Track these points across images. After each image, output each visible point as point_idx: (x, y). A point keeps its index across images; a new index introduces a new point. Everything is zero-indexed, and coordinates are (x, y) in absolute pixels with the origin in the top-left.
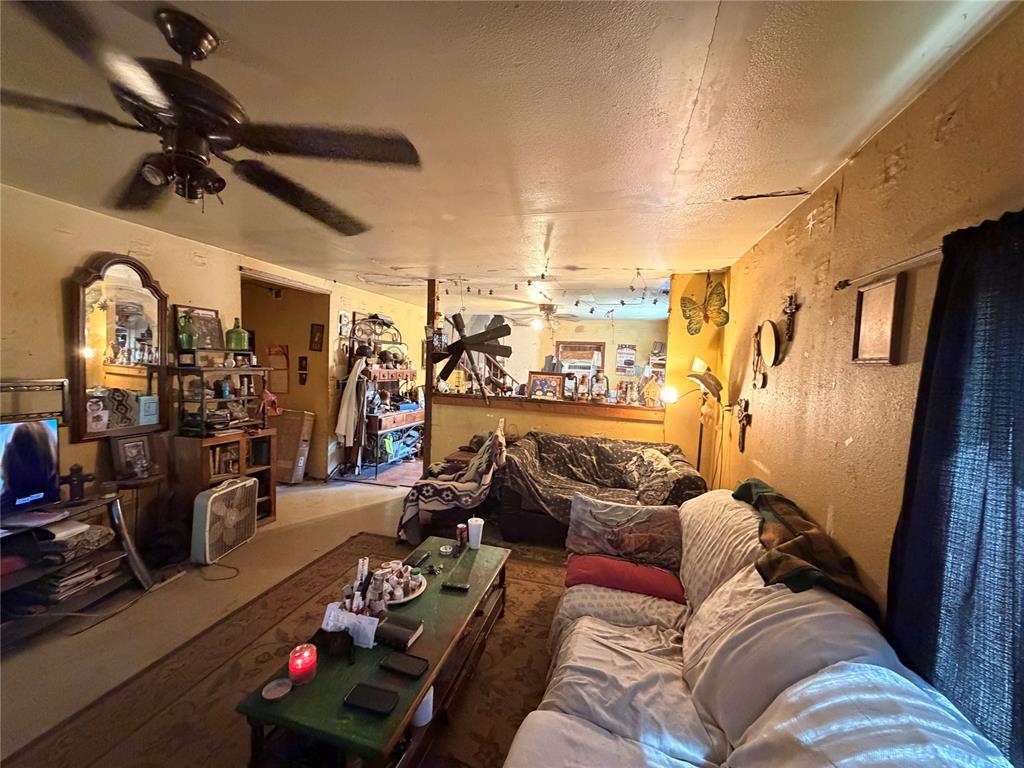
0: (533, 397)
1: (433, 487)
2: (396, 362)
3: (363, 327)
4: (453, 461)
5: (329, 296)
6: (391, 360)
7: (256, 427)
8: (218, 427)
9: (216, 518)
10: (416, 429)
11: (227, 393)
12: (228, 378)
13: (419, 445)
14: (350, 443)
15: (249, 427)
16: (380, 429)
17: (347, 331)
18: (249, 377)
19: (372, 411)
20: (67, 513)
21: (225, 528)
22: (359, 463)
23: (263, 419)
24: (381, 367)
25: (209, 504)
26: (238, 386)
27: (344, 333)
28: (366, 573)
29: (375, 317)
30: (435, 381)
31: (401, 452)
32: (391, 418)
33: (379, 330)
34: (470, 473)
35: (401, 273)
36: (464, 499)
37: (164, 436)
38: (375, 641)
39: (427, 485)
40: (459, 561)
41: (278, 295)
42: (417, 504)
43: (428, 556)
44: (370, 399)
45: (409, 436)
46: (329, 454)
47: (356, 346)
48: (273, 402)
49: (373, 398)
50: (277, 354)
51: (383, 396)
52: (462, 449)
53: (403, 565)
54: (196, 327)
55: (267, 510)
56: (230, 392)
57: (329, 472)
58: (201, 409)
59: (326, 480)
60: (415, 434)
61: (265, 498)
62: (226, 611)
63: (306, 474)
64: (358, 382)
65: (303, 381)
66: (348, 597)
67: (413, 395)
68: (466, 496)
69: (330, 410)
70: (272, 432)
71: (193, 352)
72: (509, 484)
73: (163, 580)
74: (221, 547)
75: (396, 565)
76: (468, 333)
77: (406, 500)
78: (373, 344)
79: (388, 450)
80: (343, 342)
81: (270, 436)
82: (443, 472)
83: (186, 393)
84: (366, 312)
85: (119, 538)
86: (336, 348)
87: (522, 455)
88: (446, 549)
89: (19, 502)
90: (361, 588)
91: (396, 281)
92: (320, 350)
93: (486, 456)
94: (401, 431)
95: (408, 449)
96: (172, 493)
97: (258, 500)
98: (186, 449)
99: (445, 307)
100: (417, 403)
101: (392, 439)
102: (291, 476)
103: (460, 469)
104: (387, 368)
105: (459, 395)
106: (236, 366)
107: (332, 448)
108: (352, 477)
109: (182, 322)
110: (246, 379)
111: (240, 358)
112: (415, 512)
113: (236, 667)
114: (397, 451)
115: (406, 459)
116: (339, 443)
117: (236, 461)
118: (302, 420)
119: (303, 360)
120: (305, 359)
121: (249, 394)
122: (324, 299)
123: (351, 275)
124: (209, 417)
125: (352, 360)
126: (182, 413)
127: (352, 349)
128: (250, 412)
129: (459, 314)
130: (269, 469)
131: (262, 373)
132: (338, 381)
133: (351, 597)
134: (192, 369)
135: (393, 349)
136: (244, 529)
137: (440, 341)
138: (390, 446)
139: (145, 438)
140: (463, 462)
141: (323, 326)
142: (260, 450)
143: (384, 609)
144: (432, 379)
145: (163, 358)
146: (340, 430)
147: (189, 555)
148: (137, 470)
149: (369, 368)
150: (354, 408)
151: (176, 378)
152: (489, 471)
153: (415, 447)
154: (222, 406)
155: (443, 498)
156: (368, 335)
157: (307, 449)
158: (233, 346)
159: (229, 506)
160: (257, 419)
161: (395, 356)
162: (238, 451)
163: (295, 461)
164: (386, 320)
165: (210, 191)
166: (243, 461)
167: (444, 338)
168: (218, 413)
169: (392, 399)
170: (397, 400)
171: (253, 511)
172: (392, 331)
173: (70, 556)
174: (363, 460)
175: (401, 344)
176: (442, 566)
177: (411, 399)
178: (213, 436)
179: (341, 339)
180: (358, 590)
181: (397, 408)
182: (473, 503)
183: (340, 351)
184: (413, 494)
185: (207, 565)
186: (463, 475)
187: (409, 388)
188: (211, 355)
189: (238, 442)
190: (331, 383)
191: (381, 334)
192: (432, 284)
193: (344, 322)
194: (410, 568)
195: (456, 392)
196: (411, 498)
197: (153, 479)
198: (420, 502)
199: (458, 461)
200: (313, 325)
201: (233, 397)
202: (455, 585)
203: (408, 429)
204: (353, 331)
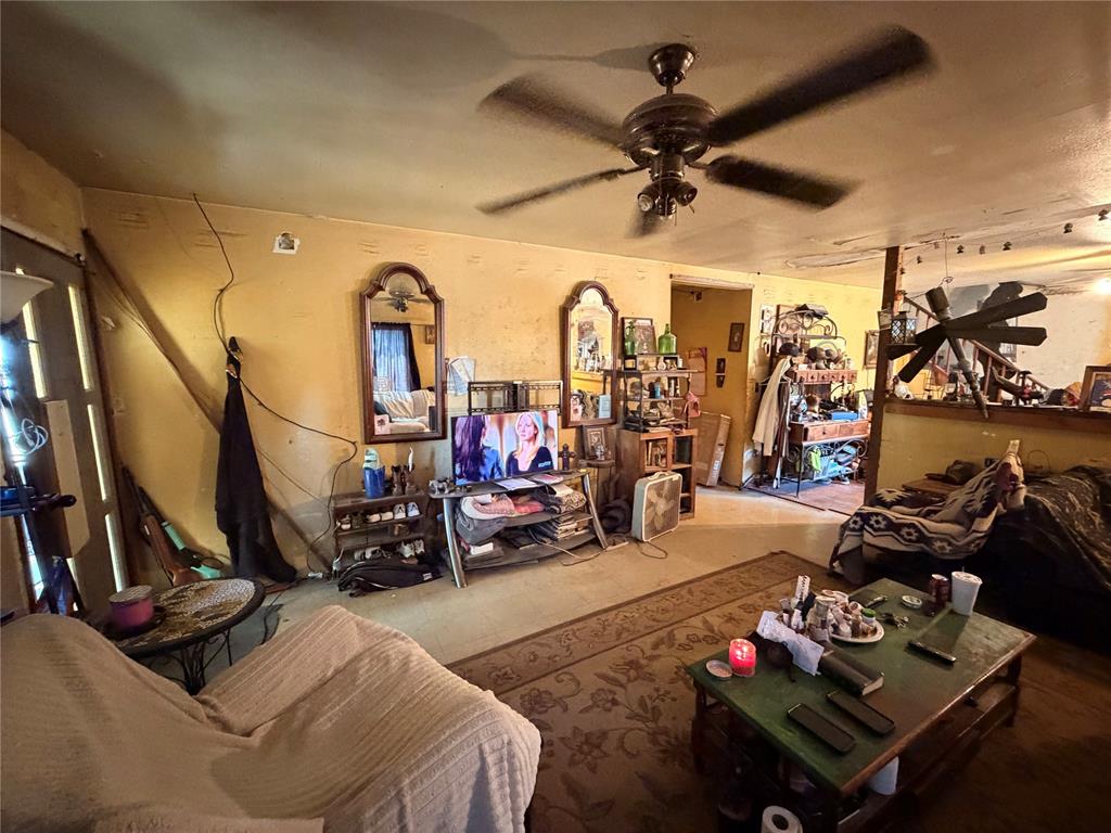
0: (1093, 409)
1: (885, 518)
2: (829, 361)
3: (788, 321)
4: (916, 491)
5: (751, 291)
6: (823, 359)
7: (680, 426)
8: (652, 423)
9: (651, 504)
10: (853, 444)
11: (659, 394)
12: (658, 380)
13: (856, 465)
14: (768, 452)
15: (674, 425)
16: (805, 439)
17: (769, 328)
18: (675, 378)
19: (795, 418)
20: (561, 479)
21: (656, 514)
22: (778, 475)
23: (687, 420)
24: (810, 367)
25: (645, 490)
26: (667, 388)
27: (765, 330)
28: (806, 593)
29: (804, 307)
30: (891, 383)
31: (830, 470)
32: (820, 429)
33: (807, 323)
34: (951, 510)
35: (847, 247)
36: (938, 544)
37: (614, 427)
38: (818, 670)
39: (877, 514)
40: (935, 621)
41: (699, 298)
42: (862, 535)
43: (883, 601)
44: (794, 404)
45: (842, 452)
46: (745, 462)
47: (779, 344)
48: (696, 404)
49: (798, 404)
50: (697, 356)
51: (811, 402)
52: (931, 477)
53: (850, 601)
54: (638, 335)
55: (687, 506)
56: (661, 393)
57: (744, 480)
58: (640, 407)
59: (740, 488)
60: (852, 450)
61: (686, 494)
62: (659, 585)
63: (720, 479)
64: (780, 385)
65: (720, 383)
66: (786, 611)
67: (851, 402)
68: (942, 540)
69: (747, 415)
70: (694, 432)
71: (634, 357)
72: (1029, 539)
73: (614, 545)
74: (654, 530)
75: (841, 597)
76: (951, 314)
77: (844, 527)
78: (799, 340)
79: (814, 465)
80: (764, 341)
81: (692, 437)
82: (900, 502)
83: (629, 393)
84: (792, 304)
85: (588, 504)
86: (757, 347)
87: (1061, 499)
88: (912, 598)
89: (540, 465)
90: (801, 607)
91: (837, 259)
92: (739, 350)
93: (982, 492)
94: (832, 445)
95: (840, 468)
96: (618, 476)
97: (681, 495)
98: (628, 440)
99: (914, 281)
100: (856, 411)
101: (820, 454)
102: (707, 478)
103: (932, 503)
104: (817, 368)
105: (930, 402)
106: (667, 369)
107: (748, 455)
108: (769, 490)
109: (627, 331)
110: (673, 382)
111: (668, 361)
112: (858, 544)
113: (671, 635)
114: (825, 469)
115: (837, 479)
116: (755, 451)
117: (664, 456)
118: (719, 423)
119: (721, 361)
120: (723, 360)
121: (676, 395)
122: (746, 294)
123: (780, 262)
124: (645, 415)
125: (775, 360)
126: (626, 409)
127: (774, 347)
128: (676, 413)
129: (940, 289)
130: (690, 468)
131: (686, 376)
132: (757, 384)
133: (790, 613)
134: (632, 372)
135: (825, 345)
136: (669, 519)
137: (903, 329)
138: (817, 461)
139: (602, 429)
140: (937, 495)
141: (743, 325)
142: (683, 448)
143: (828, 640)
144: (885, 380)
145: (614, 364)
146: (758, 437)
147: (630, 529)
148: (598, 453)
149: (794, 369)
150: (775, 414)
151: (622, 380)
152: (989, 513)
153: (850, 466)
154: (653, 405)
155: (902, 536)
156: (794, 330)
157: (722, 453)
158: (664, 351)
159: (659, 495)
160: (681, 419)
161: (828, 353)
162: (666, 446)
163: (710, 463)
164: (818, 310)
165: (684, 203)
166: (670, 457)
167: (910, 326)
168: (652, 411)
169: (821, 406)
170: (829, 407)
171: (676, 505)
172: (825, 322)
173: (564, 509)
174: (782, 473)
175: (835, 338)
176: (906, 620)
177: (847, 406)
178: (647, 431)
179: (762, 337)
180: (797, 608)
181: (829, 417)
182: (953, 552)
183: (761, 350)
184: (855, 522)
185: (642, 542)
186: (936, 512)
187: (846, 392)
188: (647, 359)
189: (666, 439)
190: (750, 386)
191: (810, 327)
192: (893, 255)
193: (766, 318)
194: (860, 607)
195: (925, 398)
196: (852, 526)
197: (607, 462)
198: (866, 534)
199: (924, 492)
200: (733, 324)
201: (663, 397)
202: (930, 649)
203: (842, 443)
204: (777, 328)
